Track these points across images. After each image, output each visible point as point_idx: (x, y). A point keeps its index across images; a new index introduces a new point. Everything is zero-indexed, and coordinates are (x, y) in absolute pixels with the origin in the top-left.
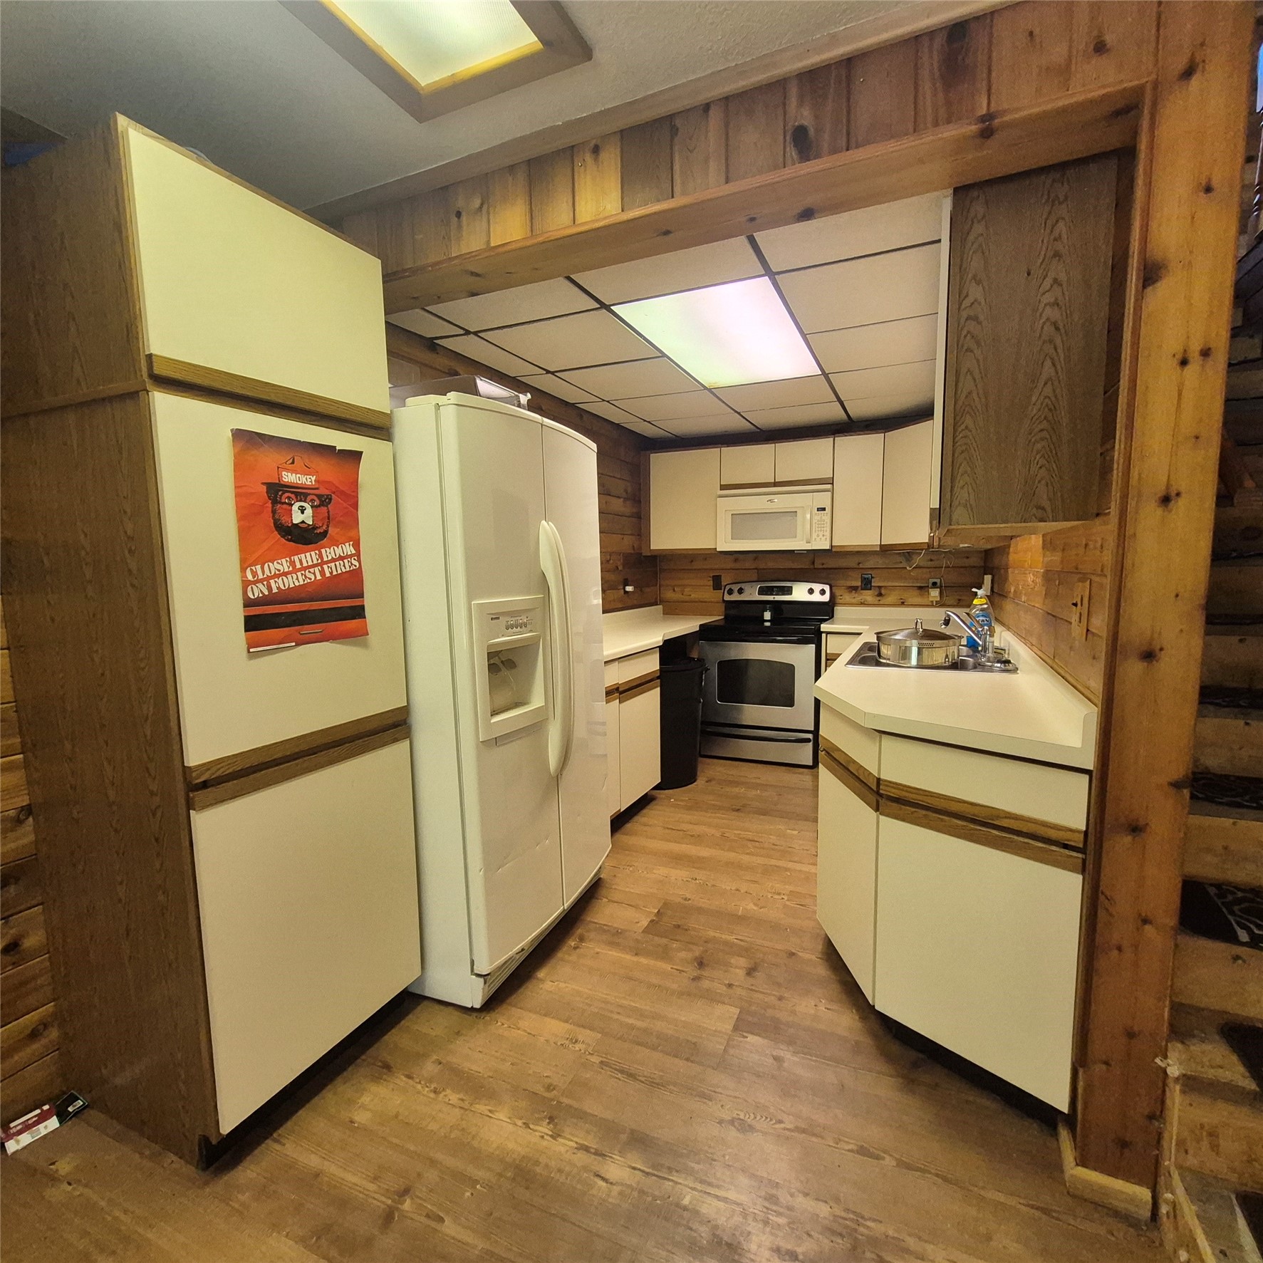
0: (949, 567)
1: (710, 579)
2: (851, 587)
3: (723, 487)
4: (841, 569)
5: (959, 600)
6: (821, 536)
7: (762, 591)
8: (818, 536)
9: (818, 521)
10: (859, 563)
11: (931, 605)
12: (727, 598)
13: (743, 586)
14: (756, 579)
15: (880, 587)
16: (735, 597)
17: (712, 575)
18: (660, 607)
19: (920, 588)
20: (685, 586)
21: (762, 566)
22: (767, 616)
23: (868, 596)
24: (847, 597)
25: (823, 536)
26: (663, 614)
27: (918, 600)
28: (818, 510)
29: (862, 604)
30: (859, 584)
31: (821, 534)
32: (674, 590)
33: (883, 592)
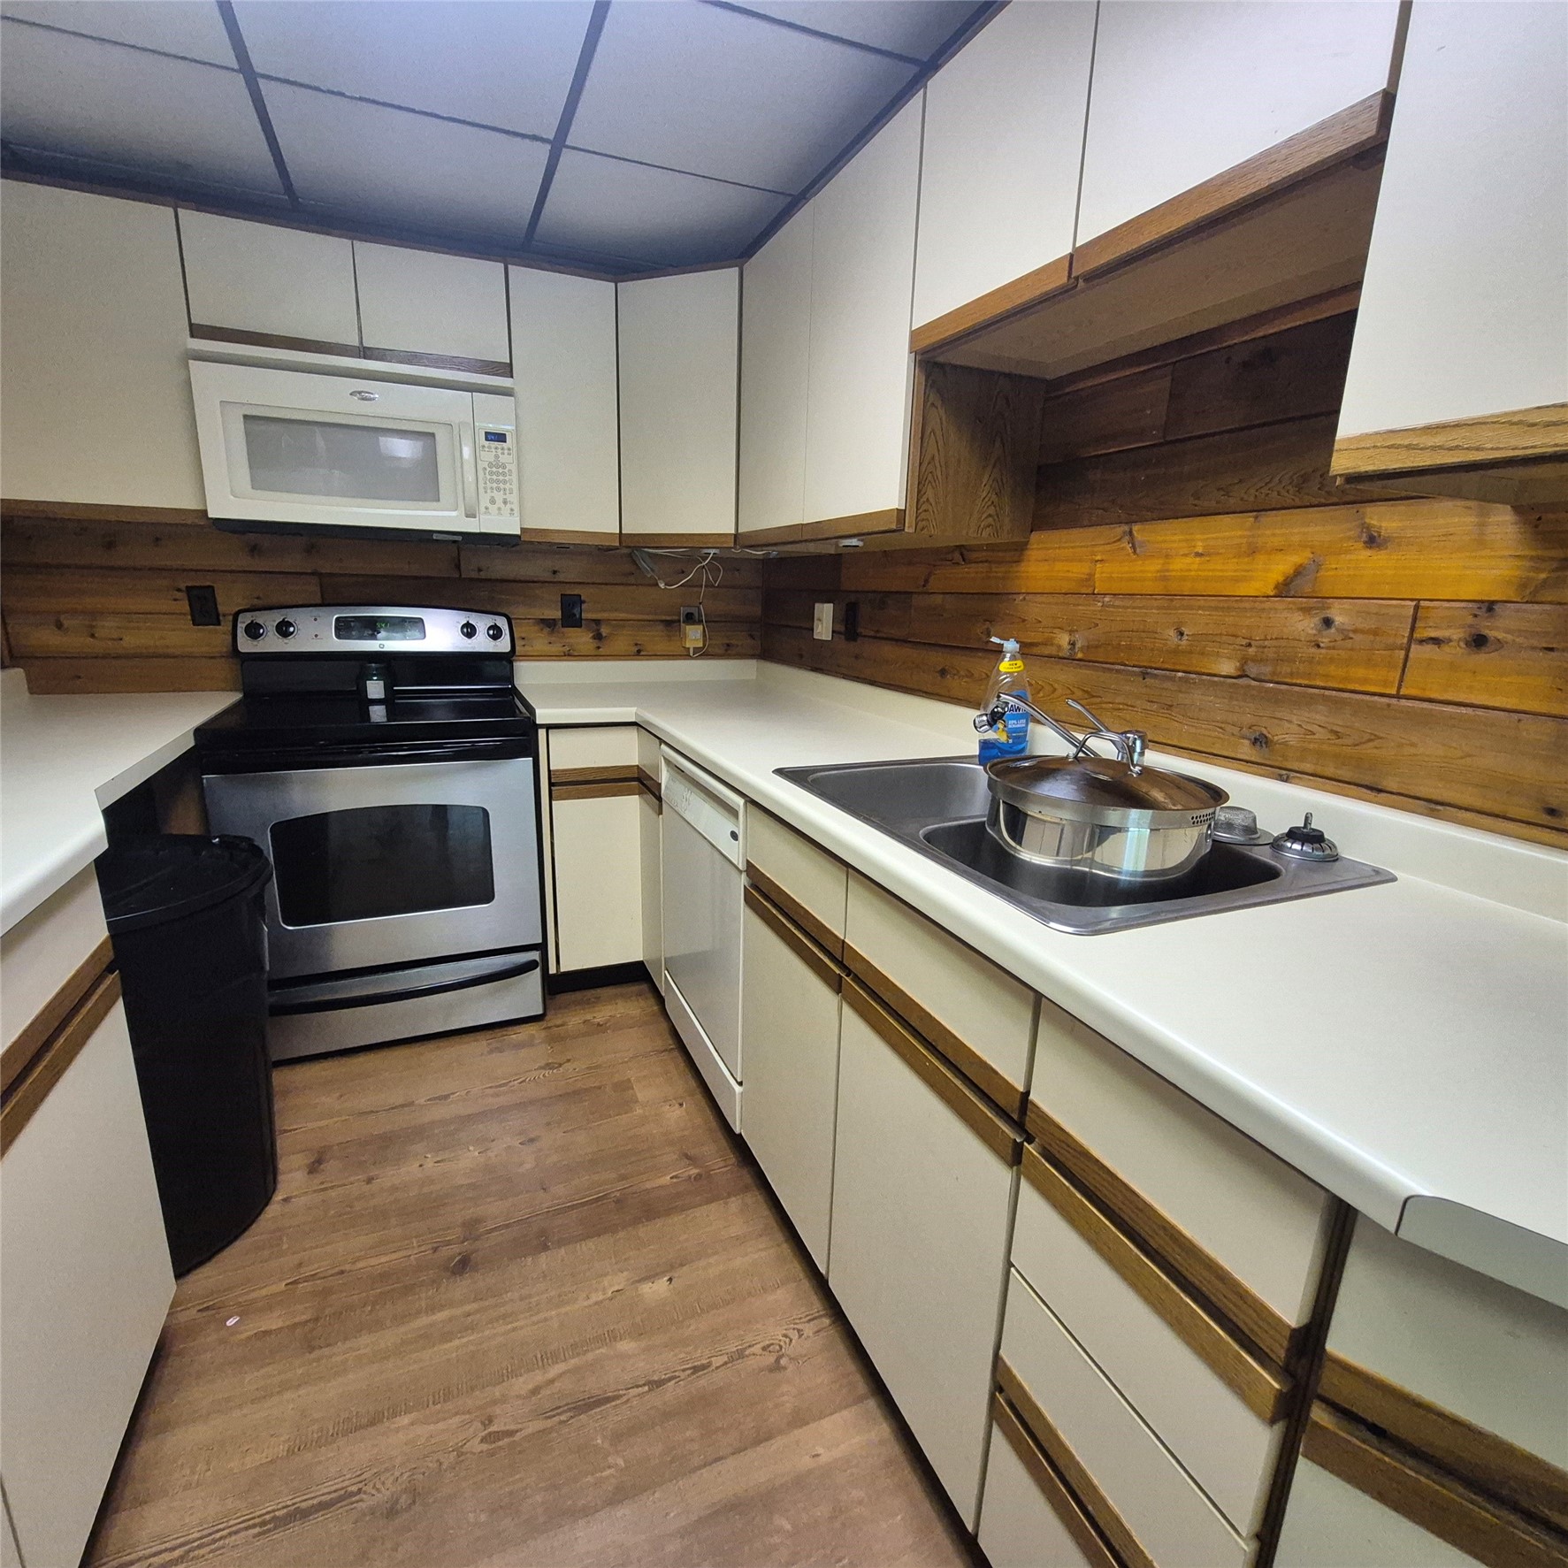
0: (713, 586)
1: (179, 595)
2: (543, 621)
3: (197, 331)
4: (521, 581)
5: (728, 645)
6: (499, 502)
7: (344, 628)
8: (493, 501)
9: (490, 465)
10: (555, 572)
11: (686, 655)
12: (246, 645)
13: (290, 615)
14: (319, 602)
15: (597, 622)
16: (272, 643)
17: (183, 586)
18: (18, 674)
19: (668, 623)
20: (94, 614)
21: (326, 568)
22: (375, 689)
23: (581, 638)
24: (540, 642)
25: (505, 502)
26: (32, 692)
27: (661, 647)
28: (487, 439)
29: (569, 655)
30: (557, 614)
31: (499, 497)
32: (59, 626)
33: (604, 631)
